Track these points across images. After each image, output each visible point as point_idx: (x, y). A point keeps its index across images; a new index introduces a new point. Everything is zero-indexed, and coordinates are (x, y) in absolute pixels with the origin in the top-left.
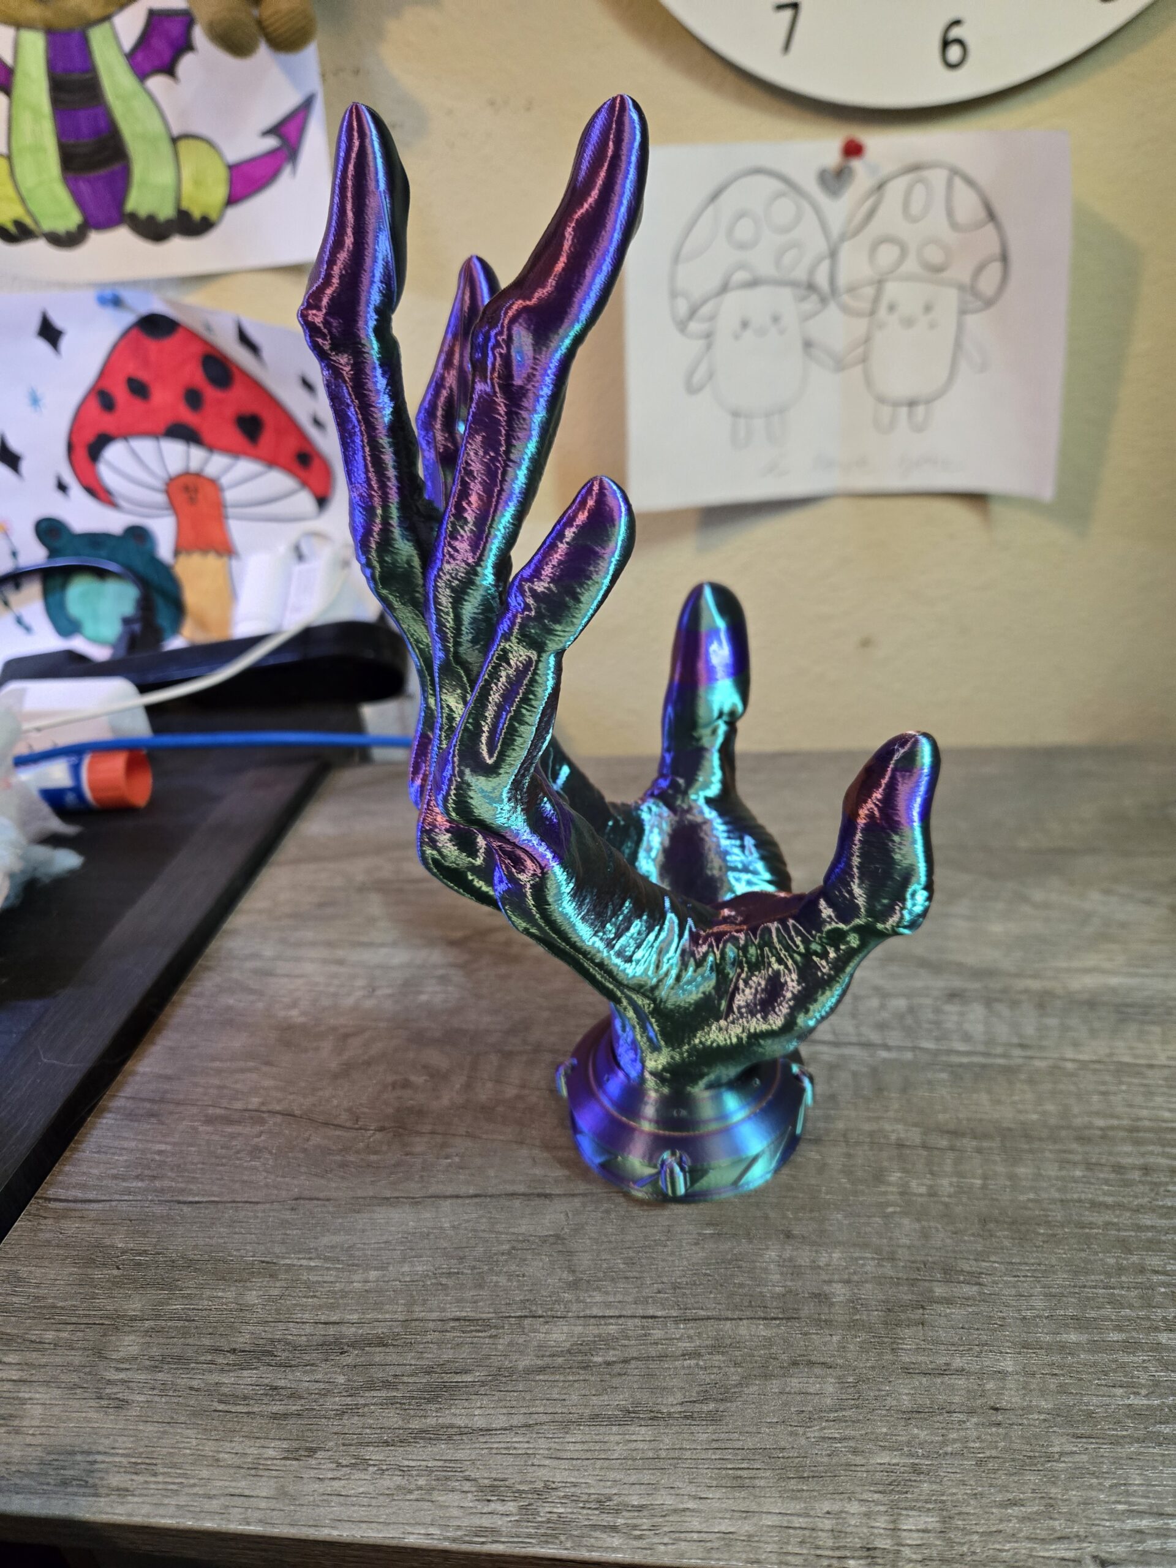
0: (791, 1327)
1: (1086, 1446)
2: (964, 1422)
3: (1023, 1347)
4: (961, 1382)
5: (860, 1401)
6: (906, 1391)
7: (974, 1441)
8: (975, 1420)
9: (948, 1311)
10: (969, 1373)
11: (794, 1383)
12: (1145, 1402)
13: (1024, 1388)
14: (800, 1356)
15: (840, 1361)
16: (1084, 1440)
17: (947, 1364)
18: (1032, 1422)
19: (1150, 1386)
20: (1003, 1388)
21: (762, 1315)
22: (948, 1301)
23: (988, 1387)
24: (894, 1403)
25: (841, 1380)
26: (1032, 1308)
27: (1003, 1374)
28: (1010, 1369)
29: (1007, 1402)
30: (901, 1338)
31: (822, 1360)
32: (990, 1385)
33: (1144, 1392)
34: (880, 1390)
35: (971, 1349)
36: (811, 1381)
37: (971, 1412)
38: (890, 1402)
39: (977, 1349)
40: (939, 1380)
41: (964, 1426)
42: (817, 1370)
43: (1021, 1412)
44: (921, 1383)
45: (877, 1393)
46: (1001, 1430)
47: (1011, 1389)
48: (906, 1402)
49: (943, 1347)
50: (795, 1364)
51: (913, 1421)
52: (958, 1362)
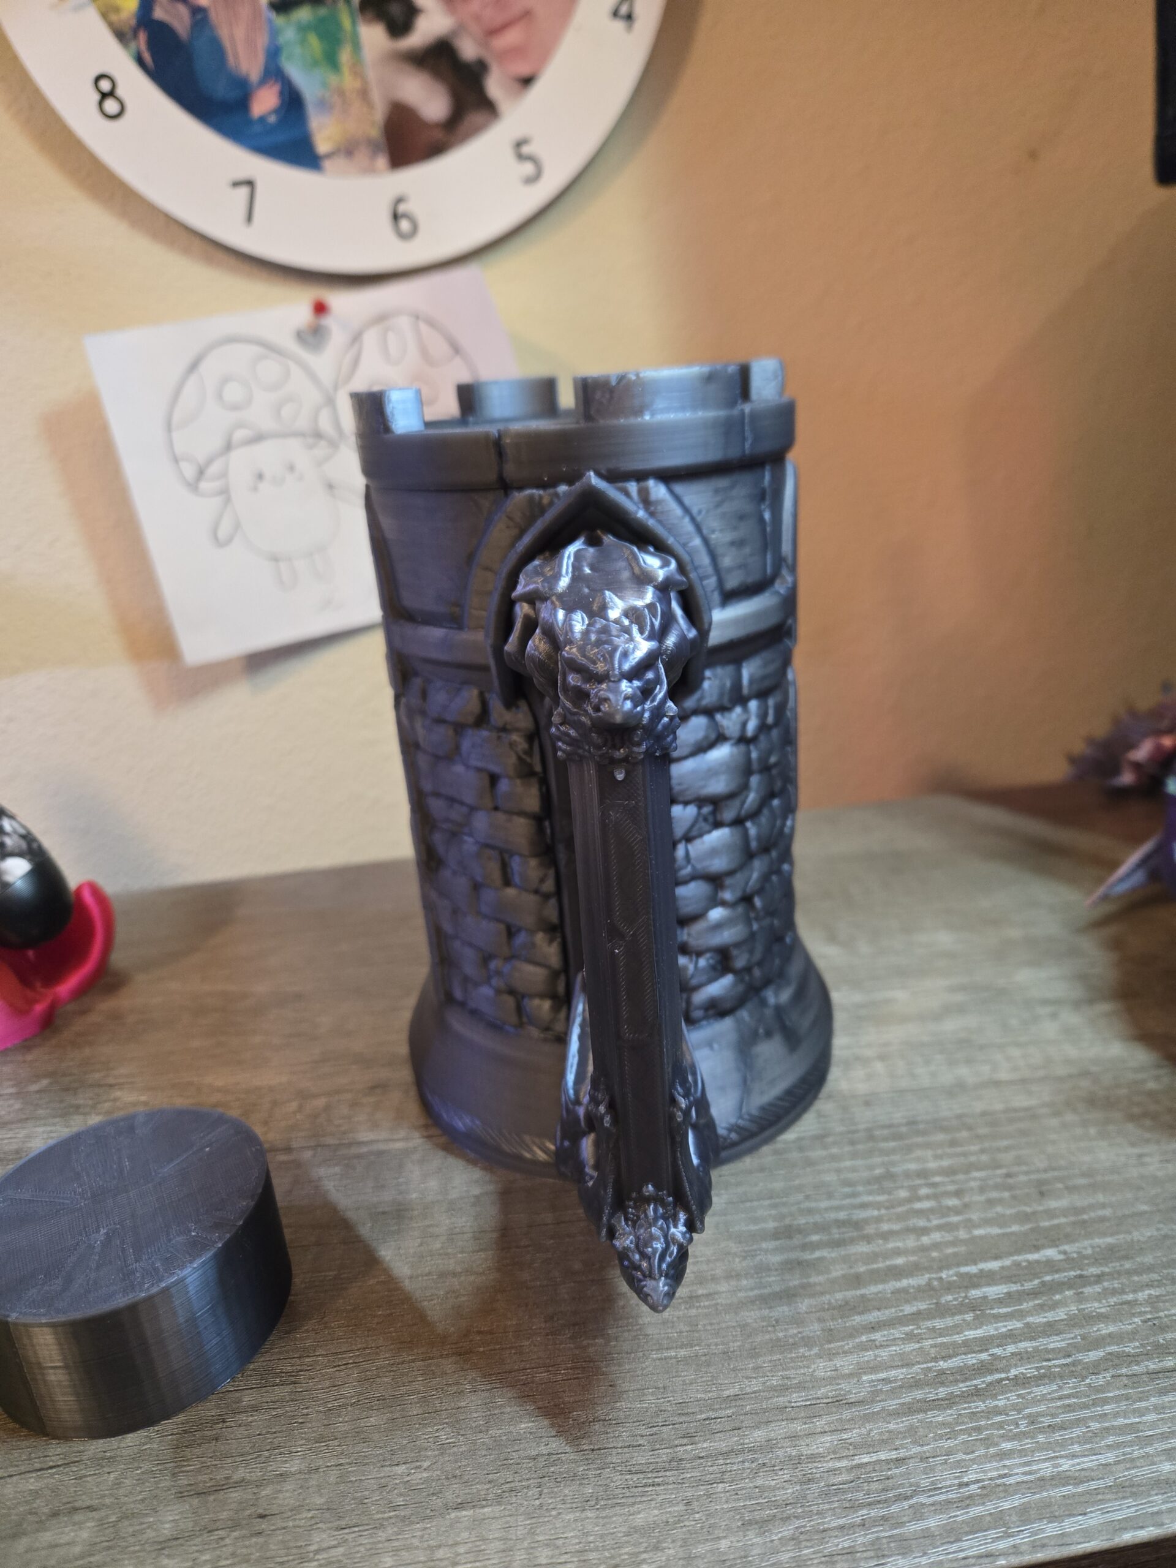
0: (67, 1473)
1: (346, 1537)
2: (222, 1539)
3: (317, 1442)
4: (235, 1495)
5: (115, 1541)
6: (171, 1518)
7: (227, 1559)
8: (236, 1534)
9: (251, 1419)
10: (249, 1482)
11: (47, 1537)
12: (425, 1475)
13: (301, 1487)
14: (64, 1504)
15: (107, 1501)
16: (346, 1531)
17: (227, 1478)
18: (297, 1523)
19: (435, 1456)
20: (280, 1491)
21: (38, 1466)
22: (255, 1409)
23: (263, 1493)
24: (153, 1534)
25: (101, 1523)
26: (342, 1396)
27: (283, 1476)
28: (293, 1470)
29: (279, 1505)
30: (188, 1460)
31: (88, 1503)
32: (267, 1491)
33: (426, 1464)
34: (142, 1523)
35: (259, 1456)
36: (67, 1530)
37: (235, 1525)
38: (150, 1534)
39: (266, 1454)
40: (212, 1498)
41: (222, 1543)
42: (78, 1517)
43: (290, 1514)
44: (191, 1506)
45: (137, 1528)
46: (261, 1540)
47: (287, 1491)
48: (167, 1529)
49: (230, 1460)
50: (55, 1514)
51: (166, 1552)
52: (240, 1474)
